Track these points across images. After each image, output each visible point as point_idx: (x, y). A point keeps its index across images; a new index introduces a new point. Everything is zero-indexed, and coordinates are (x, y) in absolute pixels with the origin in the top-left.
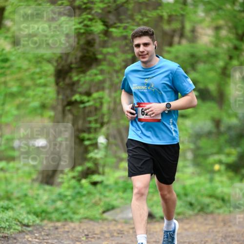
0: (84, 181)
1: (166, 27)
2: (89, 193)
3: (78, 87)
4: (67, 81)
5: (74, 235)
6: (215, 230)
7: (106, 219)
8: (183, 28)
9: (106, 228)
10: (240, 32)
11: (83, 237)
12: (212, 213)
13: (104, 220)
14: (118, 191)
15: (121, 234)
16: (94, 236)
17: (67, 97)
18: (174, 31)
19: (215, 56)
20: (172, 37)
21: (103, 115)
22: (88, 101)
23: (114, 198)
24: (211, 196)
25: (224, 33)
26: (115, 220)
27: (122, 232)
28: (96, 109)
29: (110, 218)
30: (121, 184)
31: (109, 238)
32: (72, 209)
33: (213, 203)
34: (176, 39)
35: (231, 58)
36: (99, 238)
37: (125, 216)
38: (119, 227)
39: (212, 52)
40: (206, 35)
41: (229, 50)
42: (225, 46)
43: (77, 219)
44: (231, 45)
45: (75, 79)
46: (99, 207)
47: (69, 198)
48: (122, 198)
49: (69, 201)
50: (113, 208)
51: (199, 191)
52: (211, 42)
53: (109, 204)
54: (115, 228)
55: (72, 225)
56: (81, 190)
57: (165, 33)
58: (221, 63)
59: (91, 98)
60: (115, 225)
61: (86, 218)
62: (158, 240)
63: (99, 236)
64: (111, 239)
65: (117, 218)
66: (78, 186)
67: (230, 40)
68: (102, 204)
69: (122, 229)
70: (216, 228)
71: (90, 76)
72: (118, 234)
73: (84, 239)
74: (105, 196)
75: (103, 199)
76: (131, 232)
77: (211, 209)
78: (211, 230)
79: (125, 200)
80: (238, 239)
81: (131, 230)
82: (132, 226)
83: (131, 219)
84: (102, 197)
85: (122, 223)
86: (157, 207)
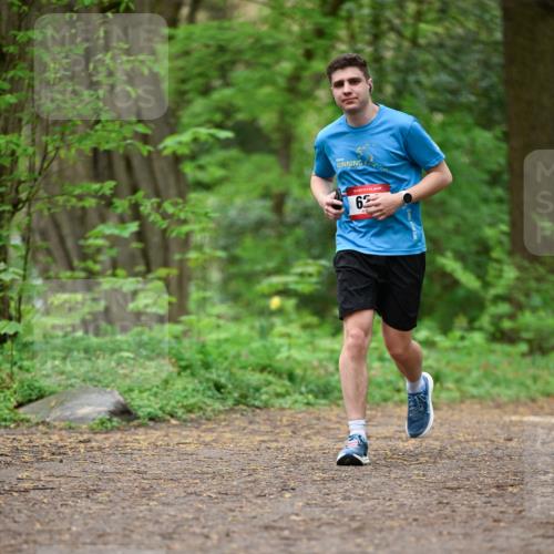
6: (274, 445)
7: (28, 421)
9: (25, 440)
12: (266, 406)
13: (19, 422)
15: (60, 454)
19: (274, 49)
20: (178, 6)
21: (20, 182)
23: (45, 371)
24: (263, 369)
26: (43, 423)
27: (62, 451)
29: (34, 418)
31: (32, 463)
33: (269, 383)
34: (185, 11)
35: (309, 55)
36: (8, 464)
37: (68, 413)
38: (55, 438)
39: (269, 42)
41: (304, 39)
42: (296, 28)
44: (309, 27)
46: (8, 393)
48: (62, 373)
50: (41, 397)
51: (238, 356)
52: (265, 20)
53: (31, 387)
54: (45, 441)
58: (286, 67)
60: (46, 433)
62: (143, 468)
63: (9, 459)
64: (36, 465)
65: (48, 420)
67: (307, 14)
68: (16, 386)
69: (60, 444)
70: (276, 441)
72: (53, 454)
74: (20, 368)
75: (19, 376)
76: (82, 451)
77: (264, 397)
78: (264, 445)
79: (68, 379)
80: (326, 466)
81: (82, 445)
82: (86, 437)
83: (82, 419)
84: (15, 369)
85: (61, 429)
86: (141, 392)
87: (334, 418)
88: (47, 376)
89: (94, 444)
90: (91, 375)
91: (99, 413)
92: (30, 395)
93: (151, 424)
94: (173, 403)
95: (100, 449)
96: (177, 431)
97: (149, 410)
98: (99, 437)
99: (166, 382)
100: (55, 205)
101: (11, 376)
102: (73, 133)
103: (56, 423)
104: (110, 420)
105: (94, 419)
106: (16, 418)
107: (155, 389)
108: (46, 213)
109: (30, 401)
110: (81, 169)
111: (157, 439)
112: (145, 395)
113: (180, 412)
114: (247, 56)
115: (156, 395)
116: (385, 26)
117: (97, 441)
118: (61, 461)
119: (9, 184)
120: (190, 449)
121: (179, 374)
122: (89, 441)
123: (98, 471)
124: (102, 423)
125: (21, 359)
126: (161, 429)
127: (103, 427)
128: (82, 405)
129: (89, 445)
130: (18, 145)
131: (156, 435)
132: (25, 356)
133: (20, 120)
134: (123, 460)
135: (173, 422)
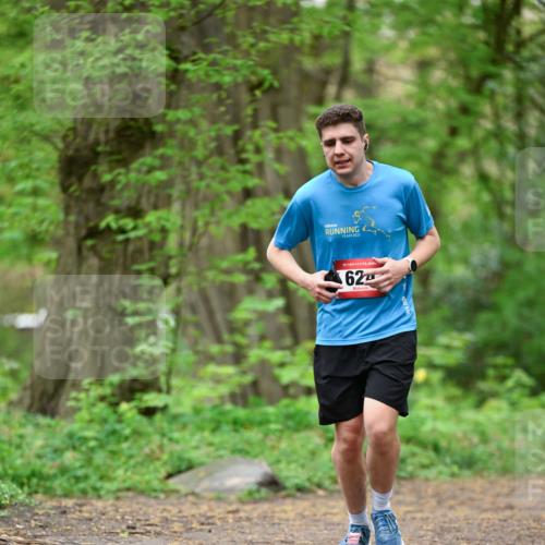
0: (124, 406)
1: (309, 63)
2: (137, 433)
3: (112, 198)
4: (88, 182)
5: (103, 527)
6: (419, 515)
7: (177, 491)
8: (346, 63)
9: (175, 511)
10: (475, 73)
11: (123, 532)
12: (411, 477)
13: (169, 493)
14: (201, 429)
15: (209, 524)
16: (149, 528)
17: (87, 219)
18: (328, 72)
19: (419, 126)
20: (324, 84)
21: (170, 258)
22: (135, 228)
23: (191, 444)
25: (437, 75)
26: (193, 494)
27: (210, 521)
28: (152, 245)
29: (183, 489)
30: (208, 414)
31: (181, 533)
32: (98, 468)
33: (414, 455)
34: (332, 90)
35: (454, 132)
36: (158, 534)
37: (216, 484)
38: (204, 508)
39: (413, 119)
40: (397, 79)
41: (449, 115)
42: (441, 105)
43: (109, 492)
44: (454, 104)
45: (107, 177)
46: (158, 464)
47: (92, 444)
48: (210, 444)
49: (92, 450)
50: (190, 467)
52: (409, 97)
53: (180, 459)
54: (194, 511)
55: (99, 504)
56: (118, 427)
57: (305, 76)
58: (431, 144)
59: (140, 222)
60: (194, 504)
61: (128, 489)
62: (290, 538)
63: (158, 529)
64: (185, 535)
65: (197, 490)
66: (113, 418)
67: (452, 92)
68: (165, 457)
69: (209, 514)
70: (421, 511)
71: (139, 171)
72: (202, 524)
73: (125, 535)
74: (171, 440)
75: (169, 447)
76: (231, 521)
77: (410, 468)
78: (409, 516)
79: (217, 449)
80: (470, 535)
81: (231, 515)
82: (234, 507)
83: (231, 490)
84: (165, 441)
85: (211, 500)
86: (289, 463)
87: (477, 488)
88: (197, 448)
89: (242, 514)
90: (240, 446)
91: (247, 484)
92: (179, 466)
93: (299, 494)
94: (320, 474)
95: (248, 519)
96: (324, 501)
97: (297, 481)
98: (248, 508)
99: (313, 453)
100: (205, 279)
101: (161, 447)
102: (222, 208)
103: (205, 494)
104: (258, 491)
105: (241, 490)
106: (166, 488)
107: (302, 461)
108: (195, 288)
109: (179, 472)
110: (230, 244)
111: (305, 510)
112: (293, 466)
113: (327, 483)
114: (393, 133)
115: (303, 466)
116: (528, 104)
117: (245, 511)
118: (210, 531)
119: (159, 259)
120: (336, 519)
121: (326, 446)
122: (236, 511)
123: (246, 541)
124: (250, 493)
125: (171, 431)
126: (308, 499)
127: (251, 498)
128: (231, 476)
129: (238, 515)
130: (168, 220)
131: (303, 505)
132: (174, 427)
133: (169, 197)
134: (271, 530)
135: (321, 492)
